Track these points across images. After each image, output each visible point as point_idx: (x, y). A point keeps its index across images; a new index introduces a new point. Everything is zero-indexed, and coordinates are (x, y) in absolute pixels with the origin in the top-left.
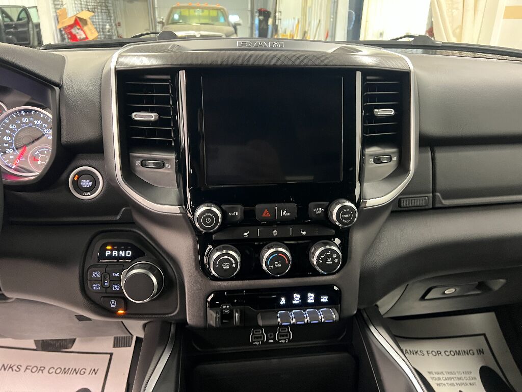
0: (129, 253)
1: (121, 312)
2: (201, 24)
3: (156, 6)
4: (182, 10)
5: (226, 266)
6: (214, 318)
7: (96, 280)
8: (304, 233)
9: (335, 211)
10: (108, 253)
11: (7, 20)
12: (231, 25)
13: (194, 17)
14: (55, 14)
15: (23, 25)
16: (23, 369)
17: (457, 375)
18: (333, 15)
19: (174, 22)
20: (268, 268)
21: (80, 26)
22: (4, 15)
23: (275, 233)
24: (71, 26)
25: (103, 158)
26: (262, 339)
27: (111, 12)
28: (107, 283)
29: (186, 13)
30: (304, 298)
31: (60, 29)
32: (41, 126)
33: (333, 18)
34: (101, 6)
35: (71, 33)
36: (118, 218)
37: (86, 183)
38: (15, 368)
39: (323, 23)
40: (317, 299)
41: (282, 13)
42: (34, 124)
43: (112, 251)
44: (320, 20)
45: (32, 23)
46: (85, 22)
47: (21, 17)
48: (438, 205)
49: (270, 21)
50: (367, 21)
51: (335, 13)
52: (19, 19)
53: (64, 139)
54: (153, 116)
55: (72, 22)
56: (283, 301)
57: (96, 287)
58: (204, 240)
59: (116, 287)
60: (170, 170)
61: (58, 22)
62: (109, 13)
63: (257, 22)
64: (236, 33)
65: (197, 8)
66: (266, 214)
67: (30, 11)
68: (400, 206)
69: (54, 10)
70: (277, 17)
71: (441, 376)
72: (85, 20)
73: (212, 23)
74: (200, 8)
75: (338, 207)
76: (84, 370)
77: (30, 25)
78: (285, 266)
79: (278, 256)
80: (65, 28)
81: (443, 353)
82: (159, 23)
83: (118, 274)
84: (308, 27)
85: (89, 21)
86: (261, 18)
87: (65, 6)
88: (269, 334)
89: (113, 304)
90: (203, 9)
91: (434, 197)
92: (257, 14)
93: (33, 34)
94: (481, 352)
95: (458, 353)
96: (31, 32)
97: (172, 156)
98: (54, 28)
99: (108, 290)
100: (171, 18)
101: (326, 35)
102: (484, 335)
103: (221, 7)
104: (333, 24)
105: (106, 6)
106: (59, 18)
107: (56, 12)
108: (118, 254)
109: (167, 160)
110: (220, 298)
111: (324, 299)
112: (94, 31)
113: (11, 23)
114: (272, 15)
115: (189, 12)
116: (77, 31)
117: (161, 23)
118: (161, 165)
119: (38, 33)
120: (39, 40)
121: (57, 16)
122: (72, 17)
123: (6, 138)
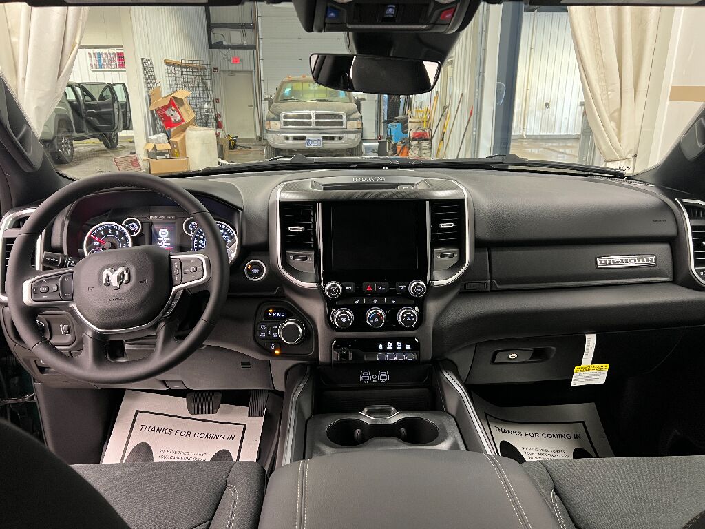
0: (283, 314)
1: (277, 352)
2: (318, 100)
3: (262, 79)
4: (294, 84)
5: (344, 320)
6: (336, 356)
7: (263, 331)
8: (394, 302)
9: (412, 286)
10: (270, 314)
11: (87, 98)
12: (353, 100)
13: (309, 92)
14: (147, 94)
15: (106, 106)
16: (174, 432)
17: (550, 453)
18: (479, 89)
19: (285, 100)
20: (370, 322)
21: (175, 107)
22: (85, 94)
23: (375, 301)
24: (165, 108)
25: (269, 255)
26: (369, 379)
27: (209, 85)
28: (269, 333)
29: (298, 87)
30: (395, 346)
31: (152, 112)
33: (478, 93)
35: (165, 115)
36: (275, 293)
37: (255, 271)
38: (167, 431)
39: (466, 98)
40: (403, 346)
43: (272, 313)
44: (462, 93)
45: (118, 102)
46: (181, 102)
47: (104, 95)
48: (494, 289)
50: (527, 89)
51: (481, 86)
52: (102, 98)
53: (244, 243)
54: (301, 229)
55: (167, 102)
56: (381, 347)
57: (263, 335)
58: (331, 304)
60: (310, 261)
61: (150, 103)
64: (359, 110)
66: (369, 289)
67: (116, 88)
68: (465, 288)
69: (146, 89)
71: (534, 452)
72: (182, 100)
73: (330, 99)
75: (414, 284)
76: (223, 436)
77: (116, 105)
78: (380, 321)
79: (376, 315)
80: (158, 110)
81: (540, 435)
82: (265, 100)
83: (276, 327)
84: (449, 101)
85: (185, 100)
87: (158, 85)
88: (373, 376)
89: (273, 347)
91: (491, 283)
93: (119, 115)
94: (578, 436)
95: (556, 436)
97: (313, 253)
98: (146, 110)
99: (271, 337)
100: (281, 94)
101: (470, 112)
102: (583, 422)
104: (478, 100)
106: (152, 98)
107: (148, 92)
108: (276, 315)
109: (309, 255)
110: (341, 343)
111: (408, 347)
112: (191, 111)
113: (92, 102)
115: (302, 86)
116: (172, 113)
117: (270, 100)
118: (304, 259)
119: (125, 114)
120: (125, 122)
121: (149, 96)
122: (167, 96)
123: (201, 242)
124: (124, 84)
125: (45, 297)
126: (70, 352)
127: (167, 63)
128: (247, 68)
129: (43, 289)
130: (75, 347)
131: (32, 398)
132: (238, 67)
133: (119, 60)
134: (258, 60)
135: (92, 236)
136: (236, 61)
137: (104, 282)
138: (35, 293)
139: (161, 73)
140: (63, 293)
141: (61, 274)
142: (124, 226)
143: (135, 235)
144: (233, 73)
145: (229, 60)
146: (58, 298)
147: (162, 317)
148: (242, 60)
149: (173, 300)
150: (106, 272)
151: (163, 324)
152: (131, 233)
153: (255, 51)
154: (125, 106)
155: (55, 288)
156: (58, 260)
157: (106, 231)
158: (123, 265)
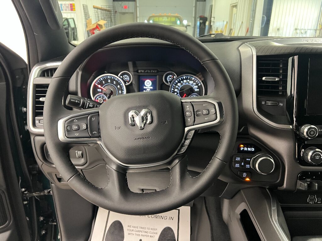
0: (253, 149)
1: (247, 179)
3: (138, 16)
4: (155, 18)
5: (318, 157)
6: (303, 185)
7: (238, 162)
10: (242, 149)
12: (184, 26)
13: (163, 22)
14: (85, 22)
15: (65, 29)
18: (252, 19)
21: (98, 28)
24: (94, 29)
26: (314, 201)
28: (243, 164)
29: (157, 19)
31: (88, 31)
32: (193, 84)
33: (252, 21)
34: (108, 17)
35: (93, 33)
36: (241, 131)
39: (244, 24)
41: (215, 18)
42: (189, 83)
43: (244, 147)
44: (242, 22)
45: (71, 27)
46: (101, 26)
47: (64, 24)
49: (207, 23)
51: (253, 17)
54: (276, 79)
55: (95, 26)
57: (237, 165)
59: (248, 166)
60: (282, 106)
61: (87, 27)
62: (112, 21)
63: (198, 24)
65: (164, 16)
67: (70, 20)
69: (85, 20)
70: (212, 21)
73: (173, 25)
74: (166, 16)
76: (166, 217)
77: (70, 29)
80: (91, 30)
83: (249, 160)
84: (233, 26)
85: (103, 26)
86: (201, 21)
87: (90, 18)
88: (318, 199)
89: (245, 175)
90: (168, 17)
92: (199, 19)
93: (71, 34)
96: (70, 33)
97: (284, 99)
98: (85, 30)
99: (243, 168)
101: (246, 31)
103: (178, 15)
104: (251, 24)
105: (110, 17)
106: (88, 24)
107: (86, 21)
108: (247, 149)
109: (281, 101)
114: (208, 20)
115: (159, 19)
116: (97, 32)
118: (277, 104)
119: (74, 33)
120: (74, 37)
121: (87, 24)
122: (95, 24)
123: (176, 90)
124: (73, 19)
125: (77, 135)
126: (82, 170)
127: (94, 7)
128: (131, 11)
129: (75, 127)
130: (86, 167)
131: (49, 192)
132: (127, 11)
133: (71, 7)
134: (136, 7)
135: (96, 84)
136: (125, 7)
137: (130, 122)
138: (68, 131)
139: (92, 12)
140: (91, 132)
141: (89, 114)
142: (120, 77)
143: (127, 84)
144: (124, 13)
145: (122, 7)
146: (88, 135)
147: (176, 154)
148: (128, 7)
149: (186, 139)
150: (131, 113)
151: (177, 161)
152: (125, 82)
153: (135, 2)
154: (74, 29)
155: (84, 127)
156: (80, 102)
157: (106, 81)
158: (144, 107)
